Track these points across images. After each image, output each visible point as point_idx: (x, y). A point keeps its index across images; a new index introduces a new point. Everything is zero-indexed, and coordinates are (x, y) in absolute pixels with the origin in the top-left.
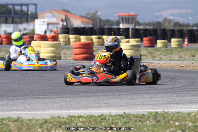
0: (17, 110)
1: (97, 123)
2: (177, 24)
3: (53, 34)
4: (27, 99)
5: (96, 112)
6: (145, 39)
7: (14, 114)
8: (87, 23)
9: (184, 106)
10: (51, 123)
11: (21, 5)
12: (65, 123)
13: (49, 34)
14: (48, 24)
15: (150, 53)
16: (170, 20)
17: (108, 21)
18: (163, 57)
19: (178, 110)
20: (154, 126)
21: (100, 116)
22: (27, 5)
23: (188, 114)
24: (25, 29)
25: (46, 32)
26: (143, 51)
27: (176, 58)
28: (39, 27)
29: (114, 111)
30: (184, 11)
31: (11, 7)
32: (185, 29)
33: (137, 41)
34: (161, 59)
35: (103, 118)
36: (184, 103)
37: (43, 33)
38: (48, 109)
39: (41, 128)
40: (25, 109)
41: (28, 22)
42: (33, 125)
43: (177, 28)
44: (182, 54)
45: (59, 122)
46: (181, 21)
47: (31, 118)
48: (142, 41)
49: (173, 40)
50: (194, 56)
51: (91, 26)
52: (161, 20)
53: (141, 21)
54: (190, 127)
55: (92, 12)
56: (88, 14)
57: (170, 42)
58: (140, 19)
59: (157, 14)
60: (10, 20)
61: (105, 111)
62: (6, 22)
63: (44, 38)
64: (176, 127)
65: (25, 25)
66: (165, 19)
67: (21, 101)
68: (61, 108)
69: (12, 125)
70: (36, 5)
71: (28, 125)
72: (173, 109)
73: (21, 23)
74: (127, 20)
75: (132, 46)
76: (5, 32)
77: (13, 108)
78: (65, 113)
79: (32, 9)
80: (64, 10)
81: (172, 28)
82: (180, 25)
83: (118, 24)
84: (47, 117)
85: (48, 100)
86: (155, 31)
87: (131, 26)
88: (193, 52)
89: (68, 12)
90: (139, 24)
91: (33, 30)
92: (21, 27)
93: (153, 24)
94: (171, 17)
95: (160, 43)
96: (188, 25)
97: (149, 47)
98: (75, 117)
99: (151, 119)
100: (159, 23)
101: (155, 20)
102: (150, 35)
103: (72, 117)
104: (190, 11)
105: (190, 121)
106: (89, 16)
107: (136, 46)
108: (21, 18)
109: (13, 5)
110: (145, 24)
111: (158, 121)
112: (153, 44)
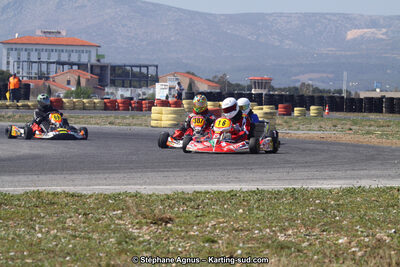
0: (135, 184)
1: (226, 200)
2: (316, 90)
3: (175, 99)
4: (146, 172)
5: (225, 187)
6: (280, 106)
7: (132, 189)
8: (215, 87)
9: (325, 182)
10: (173, 199)
11: (140, 67)
12: (190, 200)
13: (170, 100)
14: (170, 89)
15: (286, 122)
16: (309, 85)
17: (238, 85)
18: (301, 127)
19: (318, 186)
20: (291, 204)
21: (229, 192)
22: (147, 67)
23: (330, 191)
24: (144, 94)
25: (167, 97)
26: (279, 120)
27: (316, 127)
28: (161, 91)
29: (246, 187)
30: (325, 75)
31: (128, 68)
32: (325, 95)
33: (272, 109)
34: (299, 129)
35: (233, 194)
36: (325, 179)
37: (164, 98)
38: (171, 183)
39: (162, 204)
40: (145, 183)
41: (147, 86)
42: (153, 201)
43: (316, 95)
44: (322, 124)
45: (183, 199)
46: (322, 86)
47: (150, 193)
48: (277, 109)
49: (312, 108)
50: (335, 126)
51: (218, 91)
52: (298, 85)
53: (276, 86)
54: (332, 206)
55: (220, 75)
56: (216, 77)
57: (309, 109)
58: (274, 84)
59: (294, 78)
60: (127, 83)
61: (236, 187)
62: (123, 86)
63: (165, 103)
64: (316, 205)
65: (144, 89)
66: (303, 84)
67: (139, 175)
68: (185, 183)
69: (130, 201)
70: (157, 67)
71: (148, 201)
72: (313, 185)
73: (140, 87)
74: (259, 84)
75: (266, 113)
76: (122, 96)
77: (131, 181)
78: (189, 188)
79: (152, 71)
80: (188, 73)
81: (310, 94)
82: (321, 91)
83: (250, 88)
84: (169, 193)
85: (170, 174)
86: (291, 96)
87: (264, 92)
88: (334, 122)
89: (193, 74)
90: (274, 89)
91: (154, 95)
92: (140, 91)
93: (289, 89)
94: (310, 82)
95: (297, 111)
96: (329, 91)
97: (284, 115)
98: (201, 192)
99: (288, 196)
100: (296, 89)
101: (292, 86)
102: (286, 101)
103: (198, 192)
104: (331, 76)
105: (332, 199)
106: (216, 80)
107: (270, 113)
108: (140, 81)
109: (132, 66)
110: (280, 89)
111: (296, 198)
112: (289, 112)
